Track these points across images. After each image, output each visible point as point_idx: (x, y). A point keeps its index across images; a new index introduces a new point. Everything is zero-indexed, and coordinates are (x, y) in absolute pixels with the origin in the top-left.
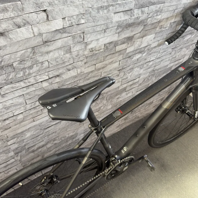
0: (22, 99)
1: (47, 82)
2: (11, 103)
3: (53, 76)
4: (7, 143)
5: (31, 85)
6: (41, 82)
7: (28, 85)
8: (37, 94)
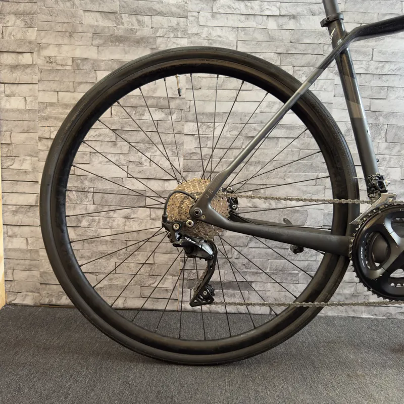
0: (234, 36)
1: (276, 21)
2: (219, 34)
3: (287, 12)
4: (183, 125)
5: (253, 16)
6: (268, 16)
7: (248, 13)
8: (255, 38)
